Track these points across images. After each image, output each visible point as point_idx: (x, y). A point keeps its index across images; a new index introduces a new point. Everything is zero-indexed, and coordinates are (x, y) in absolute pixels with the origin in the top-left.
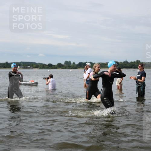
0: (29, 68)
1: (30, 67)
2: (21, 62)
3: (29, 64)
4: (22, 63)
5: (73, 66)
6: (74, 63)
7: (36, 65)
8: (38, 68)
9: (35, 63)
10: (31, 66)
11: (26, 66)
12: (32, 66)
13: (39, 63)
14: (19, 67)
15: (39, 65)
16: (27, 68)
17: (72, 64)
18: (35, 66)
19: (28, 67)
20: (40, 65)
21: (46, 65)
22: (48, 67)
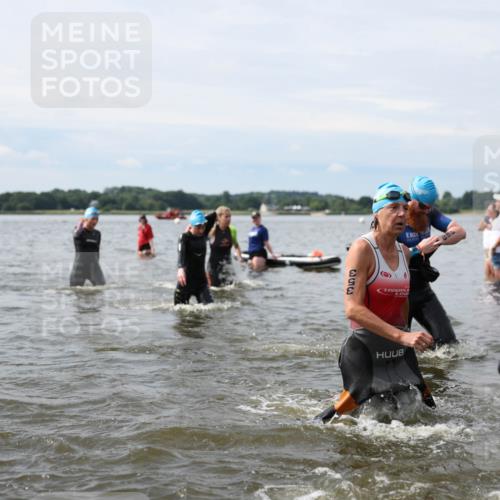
0: (298, 212)
1: (299, 207)
2: (272, 193)
3: (298, 198)
4: (273, 196)
5: (445, 204)
6: (447, 195)
7: (321, 201)
8: (327, 211)
9: (315, 194)
10: (302, 205)
11: (288, 205)
12: (308, 205)
13: (329, 196)
14: (263, 208)
15: (329, 201)
16: (289, 213)
17: (441, 197)
18: (315, 204)
19: (295, 207)
20: (334, 202)
21: (352, 201)
22: (359, 207)
